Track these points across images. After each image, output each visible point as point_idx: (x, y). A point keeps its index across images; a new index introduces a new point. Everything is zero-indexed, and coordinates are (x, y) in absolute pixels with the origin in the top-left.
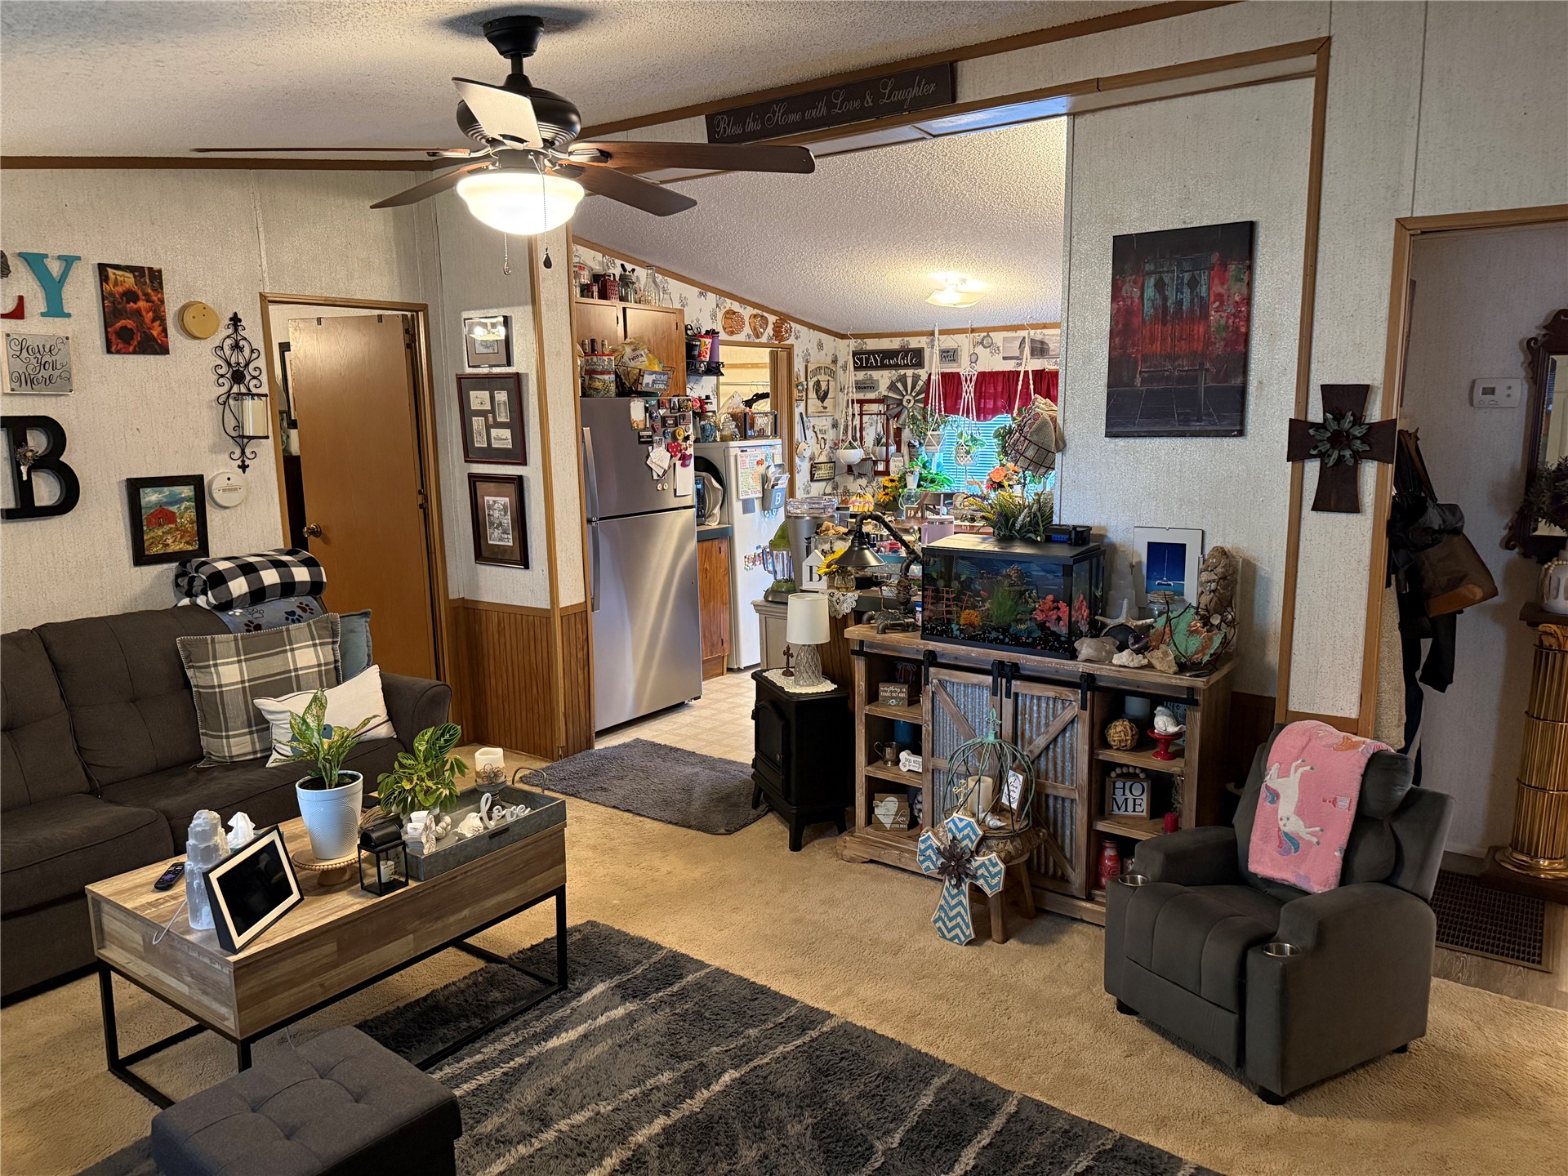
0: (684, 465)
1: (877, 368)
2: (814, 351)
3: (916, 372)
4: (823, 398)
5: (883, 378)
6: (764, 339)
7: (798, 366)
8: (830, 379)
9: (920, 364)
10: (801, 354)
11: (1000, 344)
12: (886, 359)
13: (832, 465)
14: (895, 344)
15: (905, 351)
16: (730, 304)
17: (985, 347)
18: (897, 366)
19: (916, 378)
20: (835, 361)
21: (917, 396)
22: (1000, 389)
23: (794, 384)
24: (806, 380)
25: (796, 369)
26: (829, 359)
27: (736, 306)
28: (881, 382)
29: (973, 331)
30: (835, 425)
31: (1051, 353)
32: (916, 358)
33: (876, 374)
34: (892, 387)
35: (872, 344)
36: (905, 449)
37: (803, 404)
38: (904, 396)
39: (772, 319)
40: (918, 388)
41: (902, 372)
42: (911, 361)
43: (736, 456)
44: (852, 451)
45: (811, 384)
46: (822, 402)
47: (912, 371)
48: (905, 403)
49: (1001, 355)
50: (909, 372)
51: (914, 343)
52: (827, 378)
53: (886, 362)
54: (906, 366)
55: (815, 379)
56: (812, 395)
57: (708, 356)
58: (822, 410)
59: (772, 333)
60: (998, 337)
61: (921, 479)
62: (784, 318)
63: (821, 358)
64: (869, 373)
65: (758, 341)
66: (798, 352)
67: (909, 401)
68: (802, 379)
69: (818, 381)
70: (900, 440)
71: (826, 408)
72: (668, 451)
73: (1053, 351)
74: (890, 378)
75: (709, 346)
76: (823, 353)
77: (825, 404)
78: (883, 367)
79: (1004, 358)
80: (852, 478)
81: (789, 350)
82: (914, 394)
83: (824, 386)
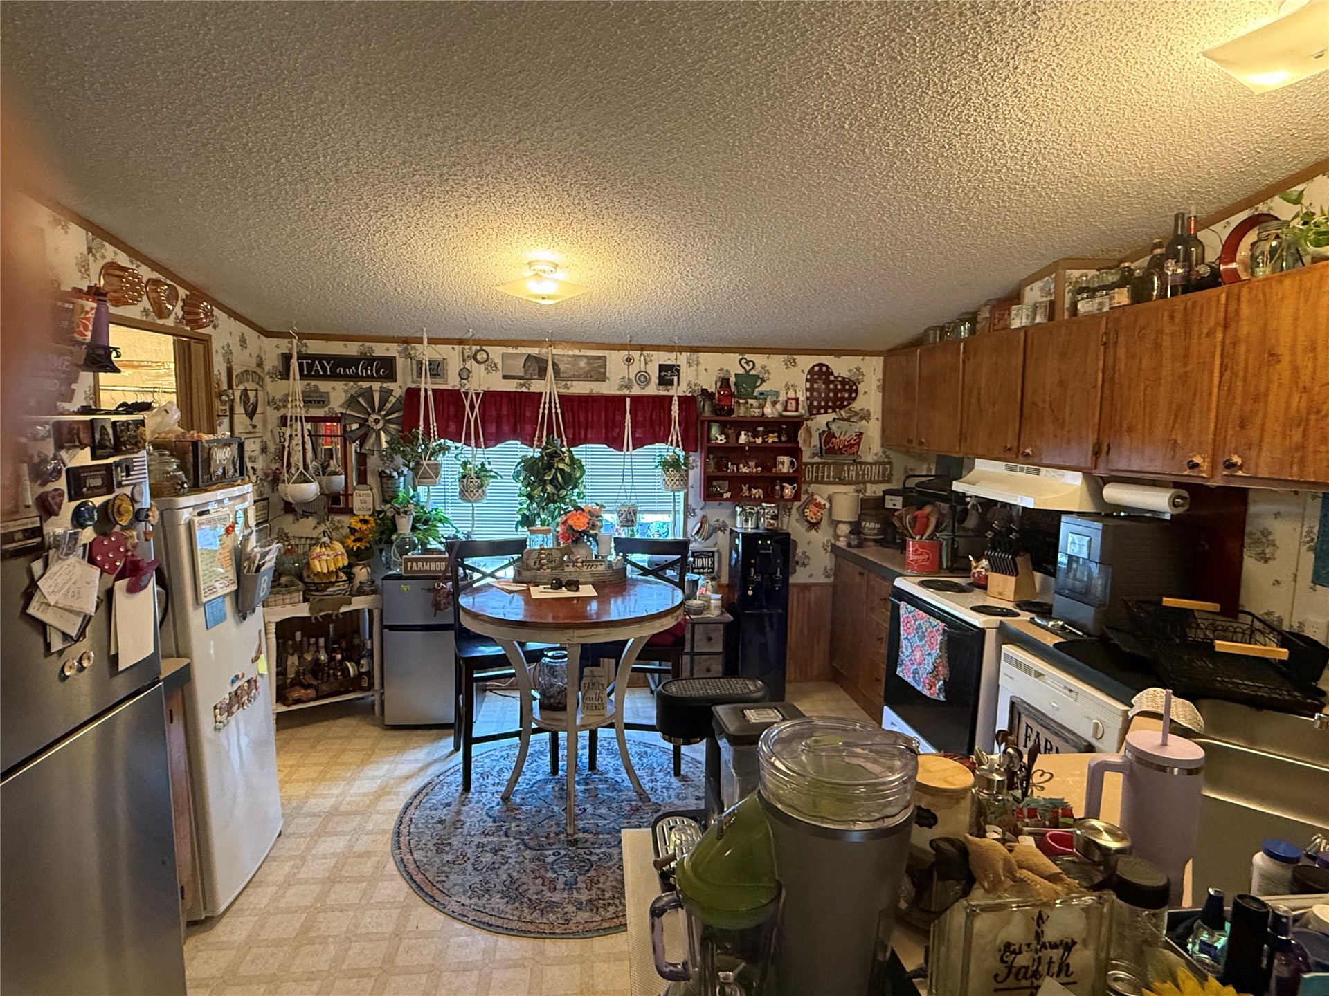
0: (133, 589)
1: (325, 377)
2: (236, 348)
3: (385, 385)
4: (251, 414)
5: (337, 393)
6: (170, 322)
7: (219, 367)
8: (259, 388)
9: (391, 377)
10: (221, 351)
11: (498, 361)
12: (339, 367)
13: (265, 503)
14: (353, 349)
15: (370, 360)
16: (111, 253)
17: (478, 362)
18: (356, 378)
19: (385, 394)
20: (260, 365)
21: (387, 415)
22: (504, 412)
23: (215, 390)
24: (230, 387)
25: (216, 372)
26: (254, 362)
27: (123, 259)
28: (333, 395)
29: (461, 342)
30: (264, 450)
31: (562, 375)
32: (387, 368)
33: (324, 386)
34: (352, 402)
35: (315, 347)
36: (372, 480)
37: (226, 421)
38: (369, 414)
39: (182, 292)
40: (388, 406)
41: (365, 385)
42: (377, 372)
43: (190, 525)
44: (304, 485)
45: (238, 394)
46: (251, 419)
47: (379, 384)
48: (371, 422)
49: (500, 374)
50: (376, 386)
51: (380, 350)
52: (255, 386)
53: (340, 370)
54: (370, 378)
55: (242, 387)
56: (239, 409)
57: (89, 334)
58: (250, 429)
59: (180, 314)
60: (496, 352)
61: (416, 520)
62: (197, 296)
63: (243, 360)
64: (313, 383)
65: (160, 322)
66: (217, 345)
67: (377, 421)
68: (225, 387)
69: (245, 391)
70: (365, 470)
71: (255, 427)
72: (92, 561)
73: (565, 372)
74: (346, 392)
75: (91, 315)
76: (247, 352)
77: (255, 421)
78: (335, 377)
79: (505, 377)
80: (290, 517)
81: (206, 341)
82: (383, 413)
83: (252, 395)
